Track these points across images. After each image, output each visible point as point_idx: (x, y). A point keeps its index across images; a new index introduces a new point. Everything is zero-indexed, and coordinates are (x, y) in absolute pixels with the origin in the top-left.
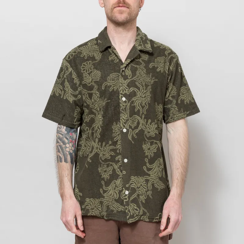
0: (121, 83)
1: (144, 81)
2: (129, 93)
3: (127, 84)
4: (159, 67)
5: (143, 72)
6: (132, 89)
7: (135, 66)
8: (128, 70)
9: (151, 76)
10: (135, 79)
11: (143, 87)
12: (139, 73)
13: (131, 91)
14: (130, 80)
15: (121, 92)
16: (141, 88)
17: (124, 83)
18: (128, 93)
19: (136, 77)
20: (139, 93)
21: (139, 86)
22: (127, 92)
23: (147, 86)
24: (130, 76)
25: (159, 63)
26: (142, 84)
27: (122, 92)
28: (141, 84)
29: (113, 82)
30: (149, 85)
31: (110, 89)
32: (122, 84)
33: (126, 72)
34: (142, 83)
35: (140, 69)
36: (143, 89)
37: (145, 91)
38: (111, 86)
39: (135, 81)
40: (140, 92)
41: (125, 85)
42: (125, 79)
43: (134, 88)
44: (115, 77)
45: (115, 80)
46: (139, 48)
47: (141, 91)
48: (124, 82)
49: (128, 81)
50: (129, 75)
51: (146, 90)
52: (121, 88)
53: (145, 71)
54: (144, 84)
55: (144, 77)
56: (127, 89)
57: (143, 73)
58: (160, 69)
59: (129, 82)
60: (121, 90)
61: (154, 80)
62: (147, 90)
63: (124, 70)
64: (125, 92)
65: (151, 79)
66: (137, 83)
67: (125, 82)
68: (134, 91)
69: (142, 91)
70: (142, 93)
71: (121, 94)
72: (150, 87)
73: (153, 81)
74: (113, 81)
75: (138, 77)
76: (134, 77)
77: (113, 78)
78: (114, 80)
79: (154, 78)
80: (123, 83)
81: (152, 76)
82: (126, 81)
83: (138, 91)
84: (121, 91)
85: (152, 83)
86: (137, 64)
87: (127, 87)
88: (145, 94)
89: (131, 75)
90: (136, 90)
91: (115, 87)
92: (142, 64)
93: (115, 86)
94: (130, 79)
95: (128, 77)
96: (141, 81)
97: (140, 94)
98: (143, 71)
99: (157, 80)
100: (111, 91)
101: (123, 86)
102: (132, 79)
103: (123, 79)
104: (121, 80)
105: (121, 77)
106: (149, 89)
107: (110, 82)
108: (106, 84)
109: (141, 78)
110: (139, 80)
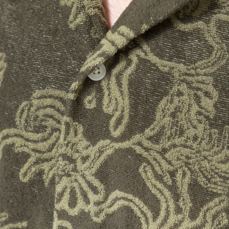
0: (65, 157)
1: (187, 164)
2: (102, 216)
5: (195, 108)
6: (121, 198)
10: (140, 144)
11: (177, 197)
13: (115, 207)
14: (118, 145)
16: (166, 201)
17: (85, 159)
18: (97, 214)
19: (150, 139)
21: (154, 191)
22: (92, 208)
23: (199, 194)
26: (174, 181)
27: (66, 207)
28: (167, 179)
29: (37, 136)
30: (218, 188)
31: (22, 171)
32: (72, 160)
33: (107, 93)
34: (173, 174)
35: (183, 87)
36: (178, 210)
37: (187, 224)
38: (28, 156)
39: (140, 159)
40: (162, 225)
41: (89, 170)
42: (90, 137)
43: (130, 197)
44: (49, 111)
45: (49, 130)
48: (84, 153)
49: (107, 148)
50: (117, 114)
51: (193, 218)
52: (65, 180)
53: (208, 104)
54: (184, 181)
55: (195, 138)
56: (95, 190)
59: (110, 158)
60: (61, 195)
62: (198, 221)
63: (100, 82)
64: (81, 204)
66: (147, 174)
67: (93, 151)
68: (128, 210)
71: (63, 215)
72: (218, 205)
74: (37, 130)
76: (137, 137)
77: (41, 113)
80: (76, 156)
82: (97, 147)
83: (149, 215)
84: (59, 200)
87: (96, 183)
89: (125, 120)
90: (137, 204)
91: (46, 166)
92: (208, 51)
93: (47, 160)
95: (111, 129)
96: (170, 163)
100: (25, 180)
101: (75, 170)
102: (126, 144)
103: (80, 136)
104: (71, 137)
105: (67, 124)
106: (214, 217)
107: (22, 137)
108: (9, 141)
109: (174, 146)
110: (159, 157)
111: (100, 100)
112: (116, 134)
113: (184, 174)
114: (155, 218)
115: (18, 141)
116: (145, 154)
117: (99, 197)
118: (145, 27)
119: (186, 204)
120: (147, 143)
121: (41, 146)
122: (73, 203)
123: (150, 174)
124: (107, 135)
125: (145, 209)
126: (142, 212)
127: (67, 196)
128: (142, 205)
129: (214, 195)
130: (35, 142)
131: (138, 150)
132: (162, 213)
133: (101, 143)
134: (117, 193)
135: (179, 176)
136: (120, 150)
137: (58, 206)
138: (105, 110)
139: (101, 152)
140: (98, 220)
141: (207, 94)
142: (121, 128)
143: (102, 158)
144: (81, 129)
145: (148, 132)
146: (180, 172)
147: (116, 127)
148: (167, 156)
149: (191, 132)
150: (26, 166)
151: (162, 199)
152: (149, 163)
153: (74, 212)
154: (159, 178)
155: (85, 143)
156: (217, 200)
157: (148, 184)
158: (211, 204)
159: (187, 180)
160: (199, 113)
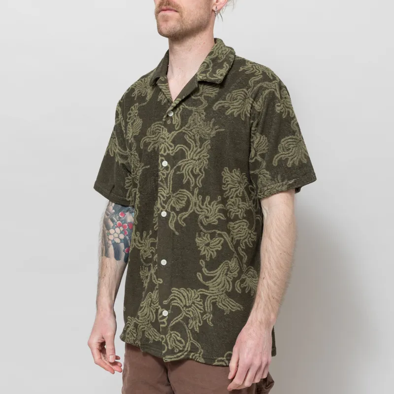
0: (162, 138)
1: (198, 132)
2: (174, 153)
3: (172, 138)
4: (232, 107)
6: (179, 147)
7: (190, 108)
8: (177, 116)
9: (212, 123)
10: (184, 129)
11: (196, 142)
12: (193, 120)
13: (178, 150)
14: (177, 132)
15: (162, 152)
16: (193, 144)
17: (168, 138)
18: (172, 153)
19: (187, 128)
20: (189, 152)
21: (189, 142)
22: (171, 152)
23: (202, 140)
24: (178, 126)
25: (234, 100)
26: (195, 138)
28: (193, 138)
29: (153, 136)
30: (207, 138)
31: (149, 148)
34: (194, 136)
35: (196, 113)
36: (196, 146)
37: (199, 150)
38: (150, 143)
39: (185, 134)
40: (192, 152)
41: (169, 141)
42: (170, 131)
43: (182, 145)
46: (200, 78)
47: (193, 148)
48: (168, 136)
49: (175, 133)
50: (177, 124)
51: (200, 148)
52: (162, 145)
53: (203, 116)
54: (197, 138)
55: (200, 125)
56: (171, 146)
57: (199, 120)
58: (233, 110)
59: (175, 136)
60: (161, 149)
61: (217, 131)
62: (202, 148)
63: (171, 117)
64: (167, 151)
65: (212, 129)
66: (187, 138)
68: (182, 149)
69: (195, 149)
70: (195, 153)
71: (162, 155)
72: (207, 143)
73: (214, 132)
74: (153, 134)
75: (189, 127)
76: (183, 128)
77: (154, 130)
78: (156, 133)
79: (217, 127)
80: (165, 137)
81: (214, 125)
82: (171, 134)
83: (188, 149)
84: (160, 151)
85: (212, 136)
86: (194, 105)
87: (172, 144)
88: (199, 154)
89: (180, 124)
90: (184, 148)
91: (156, 145)
92: (202, 103)
93: (156, 143)
94: (178, 130)
95: (175, 128)
96: (193, 133)
97: (190, 154)
98: (200, 116)
99: (223, 130)
100: (149, 151)
101: (165, 142)
102: (180, 131)
103: (166, 132)
104: (164, 132)
105: (163, 128)
106: (207, 146)
107: (149, 138)
108: (145, 140)
109: (194, 128)
110: (190, 132)
111: (172, 122)
112: (177, 129)
113: (197, 135)
114: (190, 150)
115: (147, 139)
116: (186, 132)
117: (173, 148)
118: (184, 97)
119: (198, 144)
120: (186, 129)
121: (155, 139)
122: (165, 151)
123: (188, 137)
124: (174, 130)
125: (187, 148)
126: (186, 150)
127: (163, 150)
128: (185, 147)
129: (206, 140)
130: (153, 138)
131: (184, 131)
132: (192, 148)
133: (173, 133)
134: (178, 145)
135: (196, 136)
136: (179, 133)
137: (160, 153)
138: (173, 123)
139: (173, 135)
140: (173, 155)
141: (203, 114)
142: (178, 128)
143: (173, 137)
144: (166, 130)
145: (186, 126)
146: (196, 135)
147: (177, 127)
148: (192, 131)
149: (199, 124)
150: (150, 146)
151: (192, 144)
152: (187, 134)
153: (165, 154)
154: (190, 138)
155: (168, 133)
156: (207, 141)
157: (187, 140)
158: (206, 143)
159: (198, 137)
160: (200, 119)
